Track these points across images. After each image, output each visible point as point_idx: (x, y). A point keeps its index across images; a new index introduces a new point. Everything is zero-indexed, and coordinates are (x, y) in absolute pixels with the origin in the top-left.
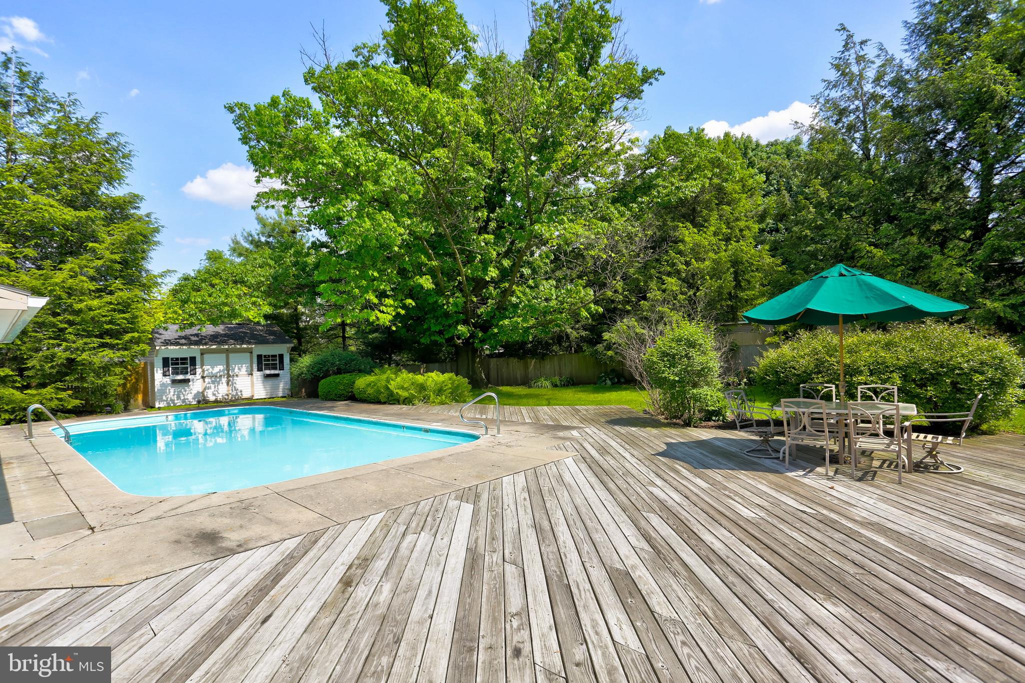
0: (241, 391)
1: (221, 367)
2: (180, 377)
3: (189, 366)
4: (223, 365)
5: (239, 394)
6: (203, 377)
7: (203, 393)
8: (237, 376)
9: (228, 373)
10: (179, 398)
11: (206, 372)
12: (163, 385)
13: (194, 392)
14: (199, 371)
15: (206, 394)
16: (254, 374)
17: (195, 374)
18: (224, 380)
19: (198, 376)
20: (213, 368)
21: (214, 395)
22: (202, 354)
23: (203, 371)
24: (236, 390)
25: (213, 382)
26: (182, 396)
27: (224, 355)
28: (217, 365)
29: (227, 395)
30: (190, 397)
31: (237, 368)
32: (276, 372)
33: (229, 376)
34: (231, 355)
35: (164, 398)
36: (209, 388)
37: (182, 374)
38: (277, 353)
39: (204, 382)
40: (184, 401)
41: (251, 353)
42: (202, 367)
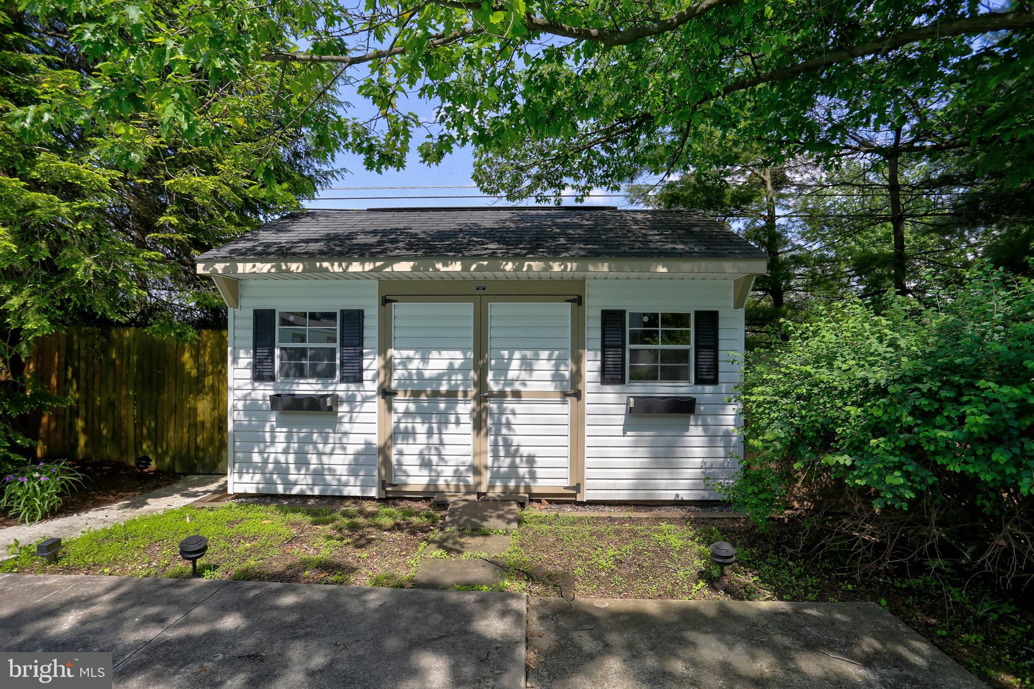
0: (531, 460)
1: (457, 357)
2: (307, 387)
3: (337, 345)
4: (463, 350)
5: (523, 471)
6: (387, 394)
7: (383, 451)
8: (517, 394)
9: (481, 383)
10: (302, 462)
11: (398, 374)
12: (251, 408)
13: (355, 444)
14: (372, 364)
15: (394, 458)
16: (588, 398)
17: (359, 380)
18: (465, 409)
19: (370, 386)
20: (425, 359)
21: (426, 464)
22: (385, 301)
23: (389, 367)
24: (513, 454)
25: (425, 415)
26: (313, 459)
27: (467, 310)
28: (439, 349)
29: (476, 471)
30: (340, 463)
31: (515, 364)
32: (682, 389)
33: (483, 395)
34: (497, 310)
35: (256, 458)
36: (409, 434)
37: (316, 374)
38: (688, 306)
39: (390, 409)
40: (318, 475)
41: (578, 301)
42: (382, 351)
